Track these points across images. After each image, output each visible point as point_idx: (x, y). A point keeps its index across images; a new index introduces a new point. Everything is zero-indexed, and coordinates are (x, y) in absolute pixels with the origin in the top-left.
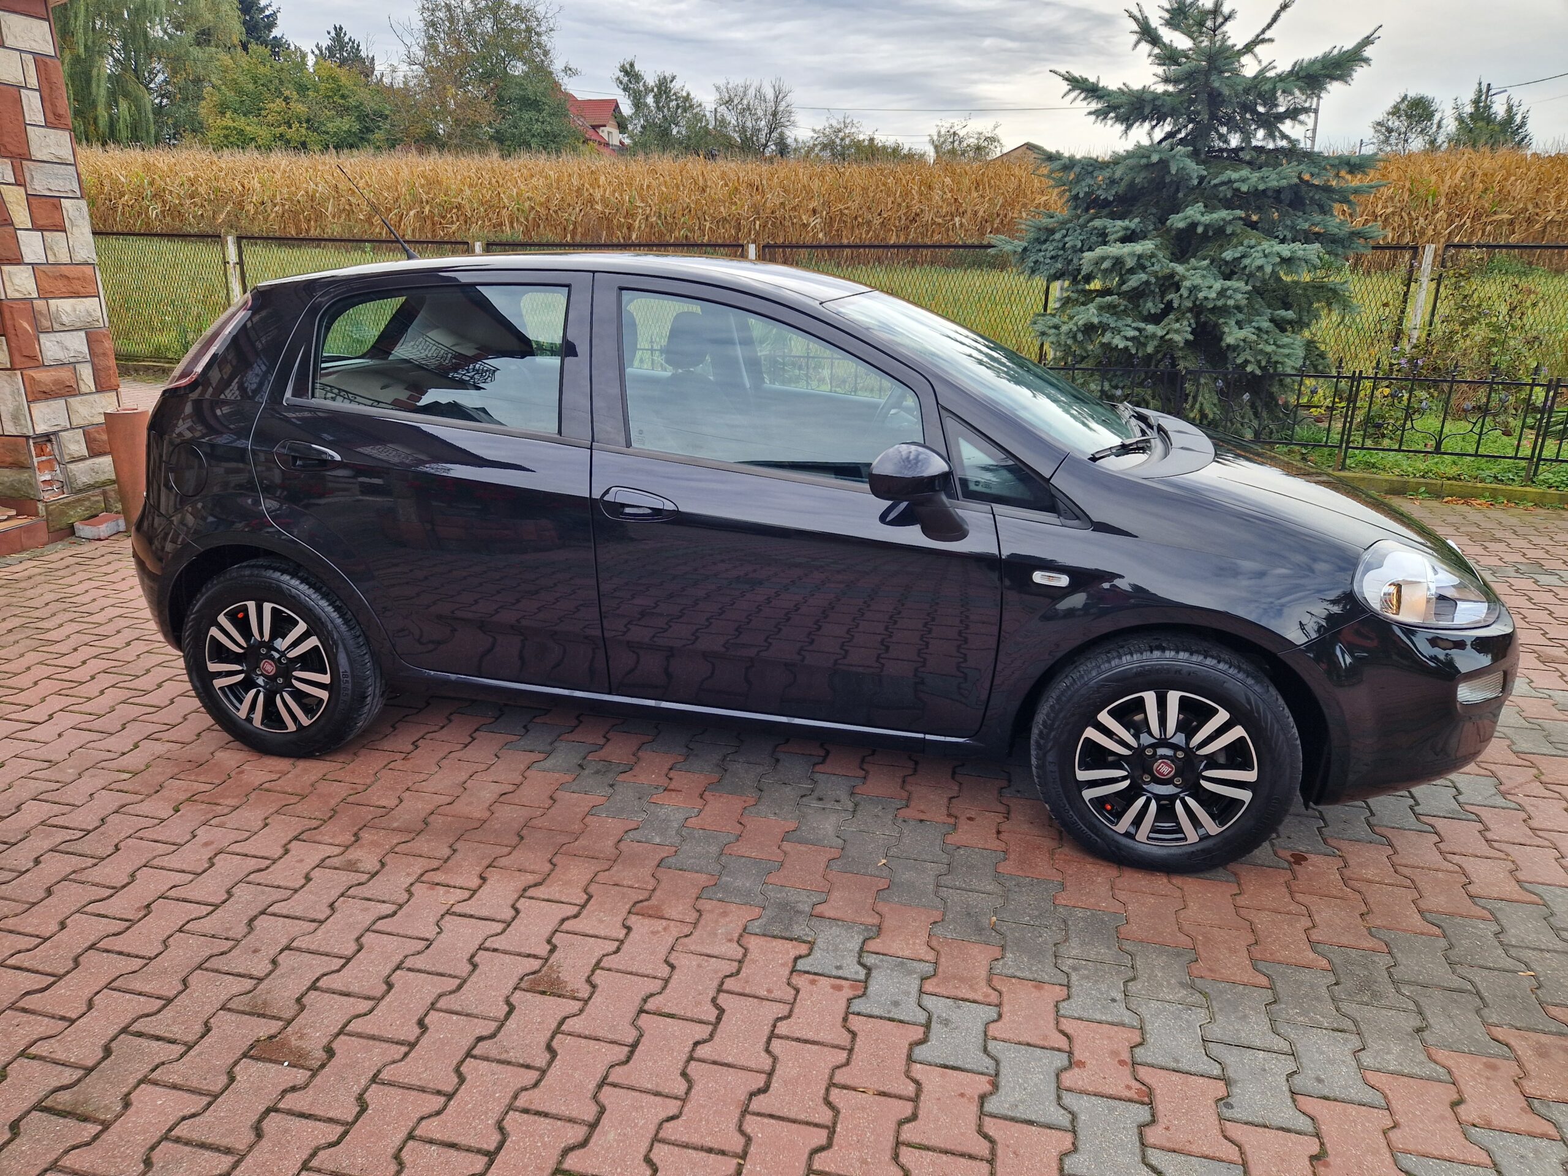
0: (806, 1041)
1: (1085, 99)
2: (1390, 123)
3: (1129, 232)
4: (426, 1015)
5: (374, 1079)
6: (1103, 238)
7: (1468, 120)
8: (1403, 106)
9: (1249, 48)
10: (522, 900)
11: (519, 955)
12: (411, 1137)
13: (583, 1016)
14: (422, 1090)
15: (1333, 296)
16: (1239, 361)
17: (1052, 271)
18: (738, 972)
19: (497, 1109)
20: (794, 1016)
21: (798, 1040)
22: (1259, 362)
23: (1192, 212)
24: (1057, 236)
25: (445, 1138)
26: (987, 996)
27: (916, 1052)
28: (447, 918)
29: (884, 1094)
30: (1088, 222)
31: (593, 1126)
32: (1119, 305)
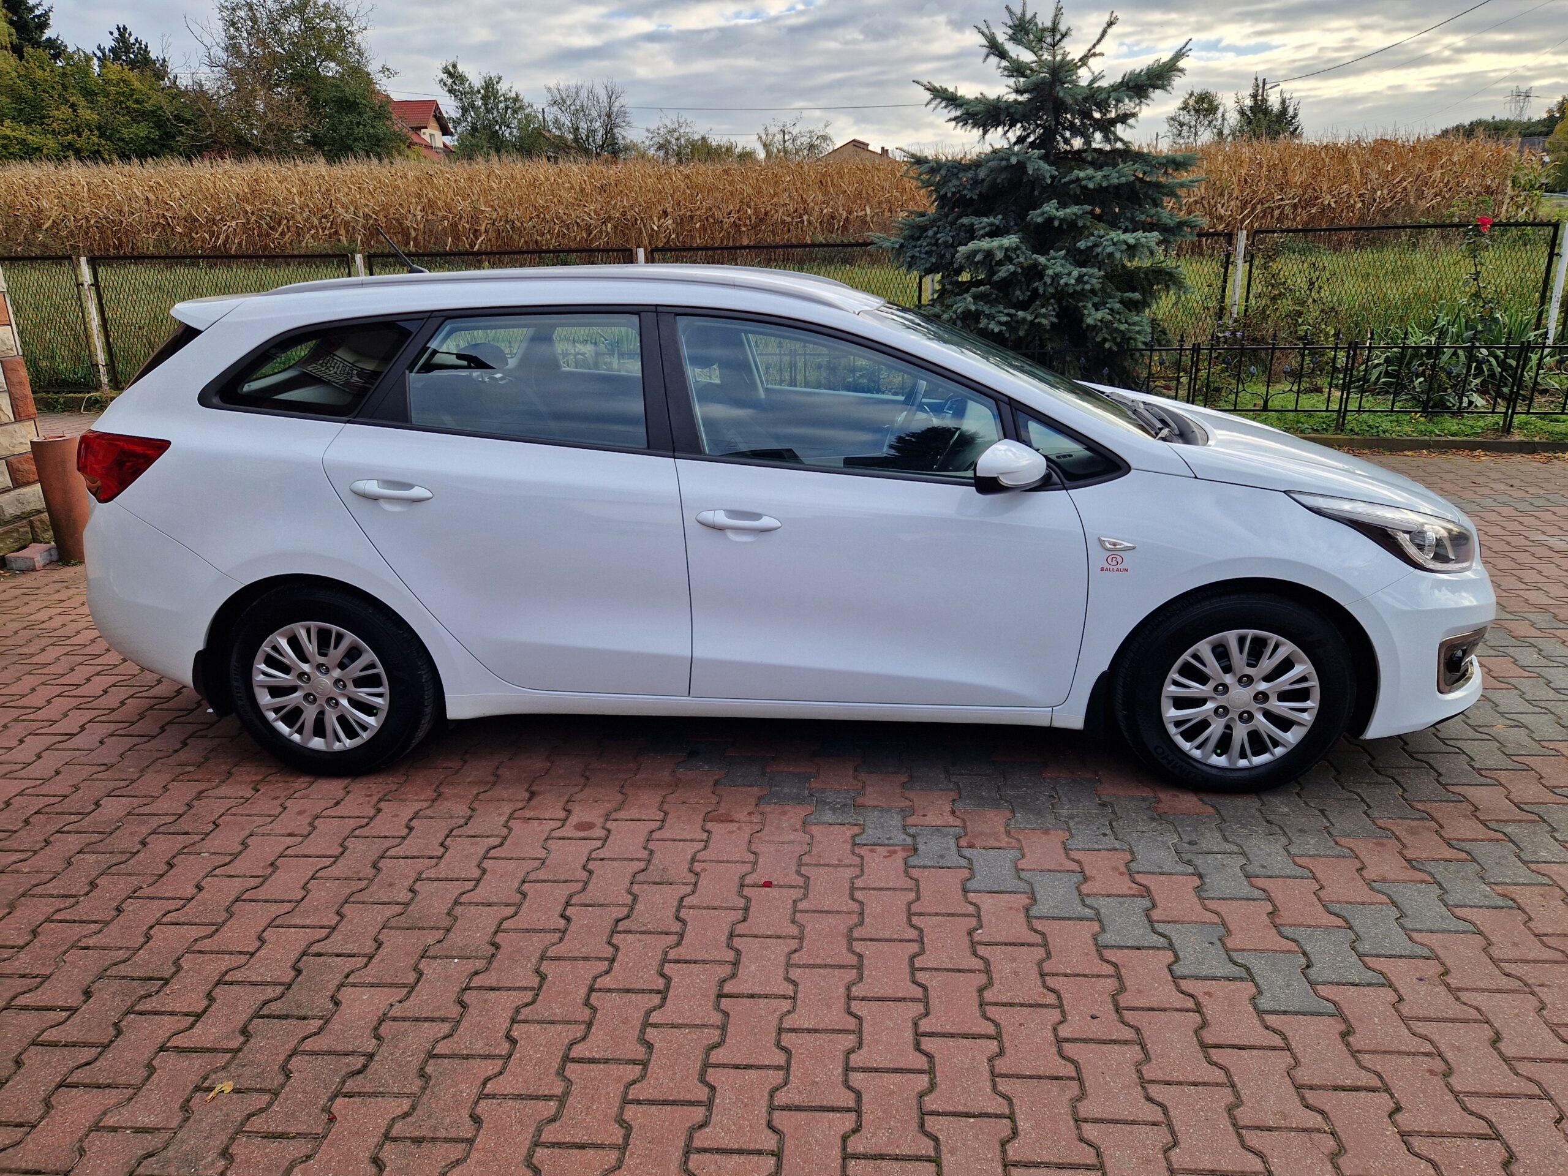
0: (881, 889)
1: (946, 107)
2: (1181, 118)
3: (994, 228)
4: (565, 910)
5: (542, 958)
6: (971, 234)
7: (1248, 113)
8: (1191, 102)
9: (1084, 60)
10: (609, 822)
11: (624, 860)
12: (591, 990)
13: (697, 894)
14: (585, 959)
15: (1168, 279)
16: (1098, 339)
17: (928, 265)
19: (655, 964)
21: (874, 889)
22: (1114, 339)
23: (1048, 208)
24: (930, 233)
25: (621, 987)
26: (1009, 843)
27: (968, 885)
28: (550, 842)
29: (953, 915)
30: (957, 220)
31: (736, 964)
32: (991, 294)
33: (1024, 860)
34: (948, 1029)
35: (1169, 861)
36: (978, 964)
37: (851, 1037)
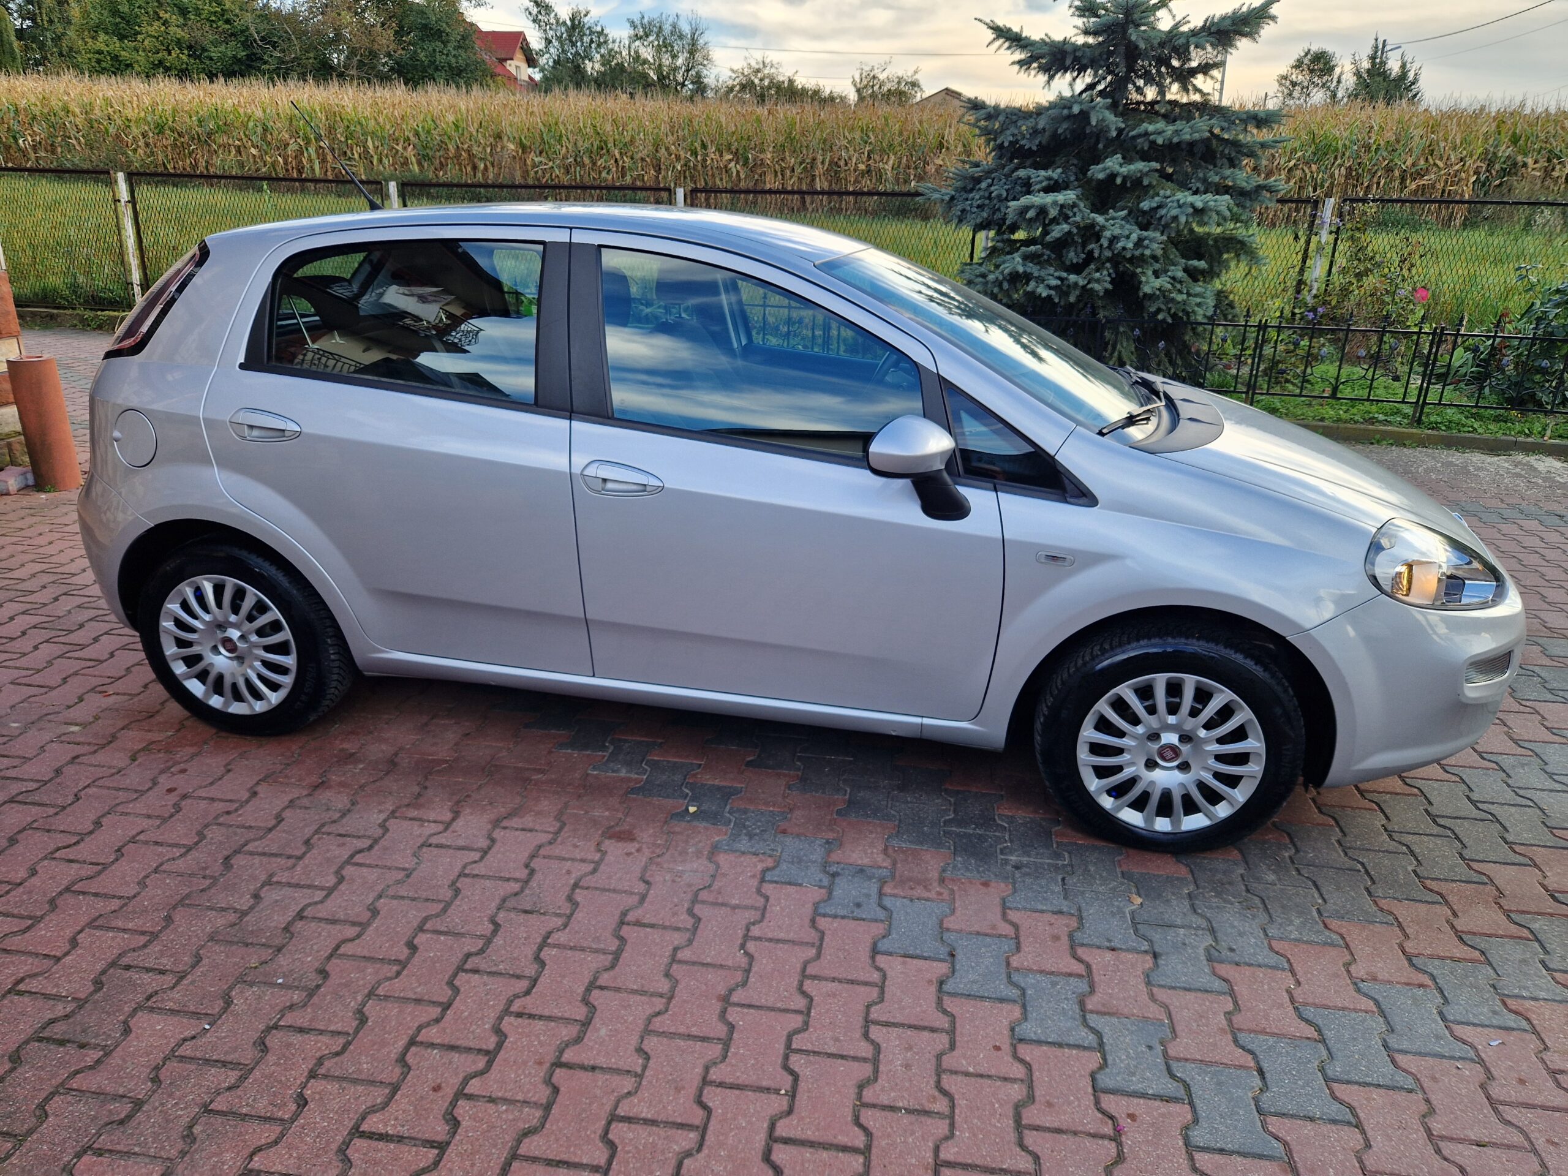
0: (778, 941)
1: (1009, 48)
2: (1294, 77)
3: (1052, 182)
4: (414, 938)
5: (371, 994)
6: (1027, 188)
7: (1365, 76)
8: (1306, 61)
10: (497, 830)
11: (501, 878)
12: (412, 1042)
13: (567, 930)
14: (418, 1001)
15: (1241, 248)
16: (1153, 309)
17: (979, 221)
18: (710, 886)
19: (493, 1015)
20: (766, 920)
21: (770, 940)
22: (1170, 311)
23: (1110, 164)
24: (983, 185)
25: (446, 1042)
26: (940, 894)
27: (879, 945)
28: (425, 849)
29: (852, 982)
30: (1013, 172)
31: (586, 1024)
32: (1042, 255)
33: (952, 918)
34: (810, 1134)
35: (1120, 931)
36: (865, 1049)
37: (693, 1135)
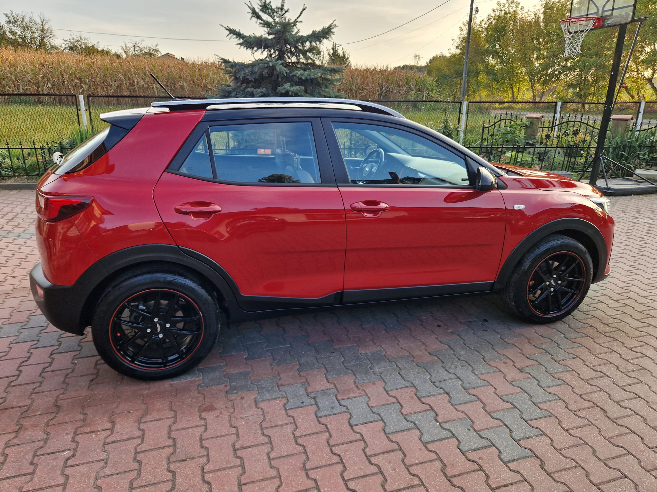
1: (236, 38)
9: (294, 23)
18: (265, 420)
20: (299, 427)
21: (306, 435)
23: (286, 87)
26: (360, 393)
27: (351, 422)
29: (351, 442)
30: (245, 89)
33: (371, 401)
35: (431, 388)
36: (374, 469)
